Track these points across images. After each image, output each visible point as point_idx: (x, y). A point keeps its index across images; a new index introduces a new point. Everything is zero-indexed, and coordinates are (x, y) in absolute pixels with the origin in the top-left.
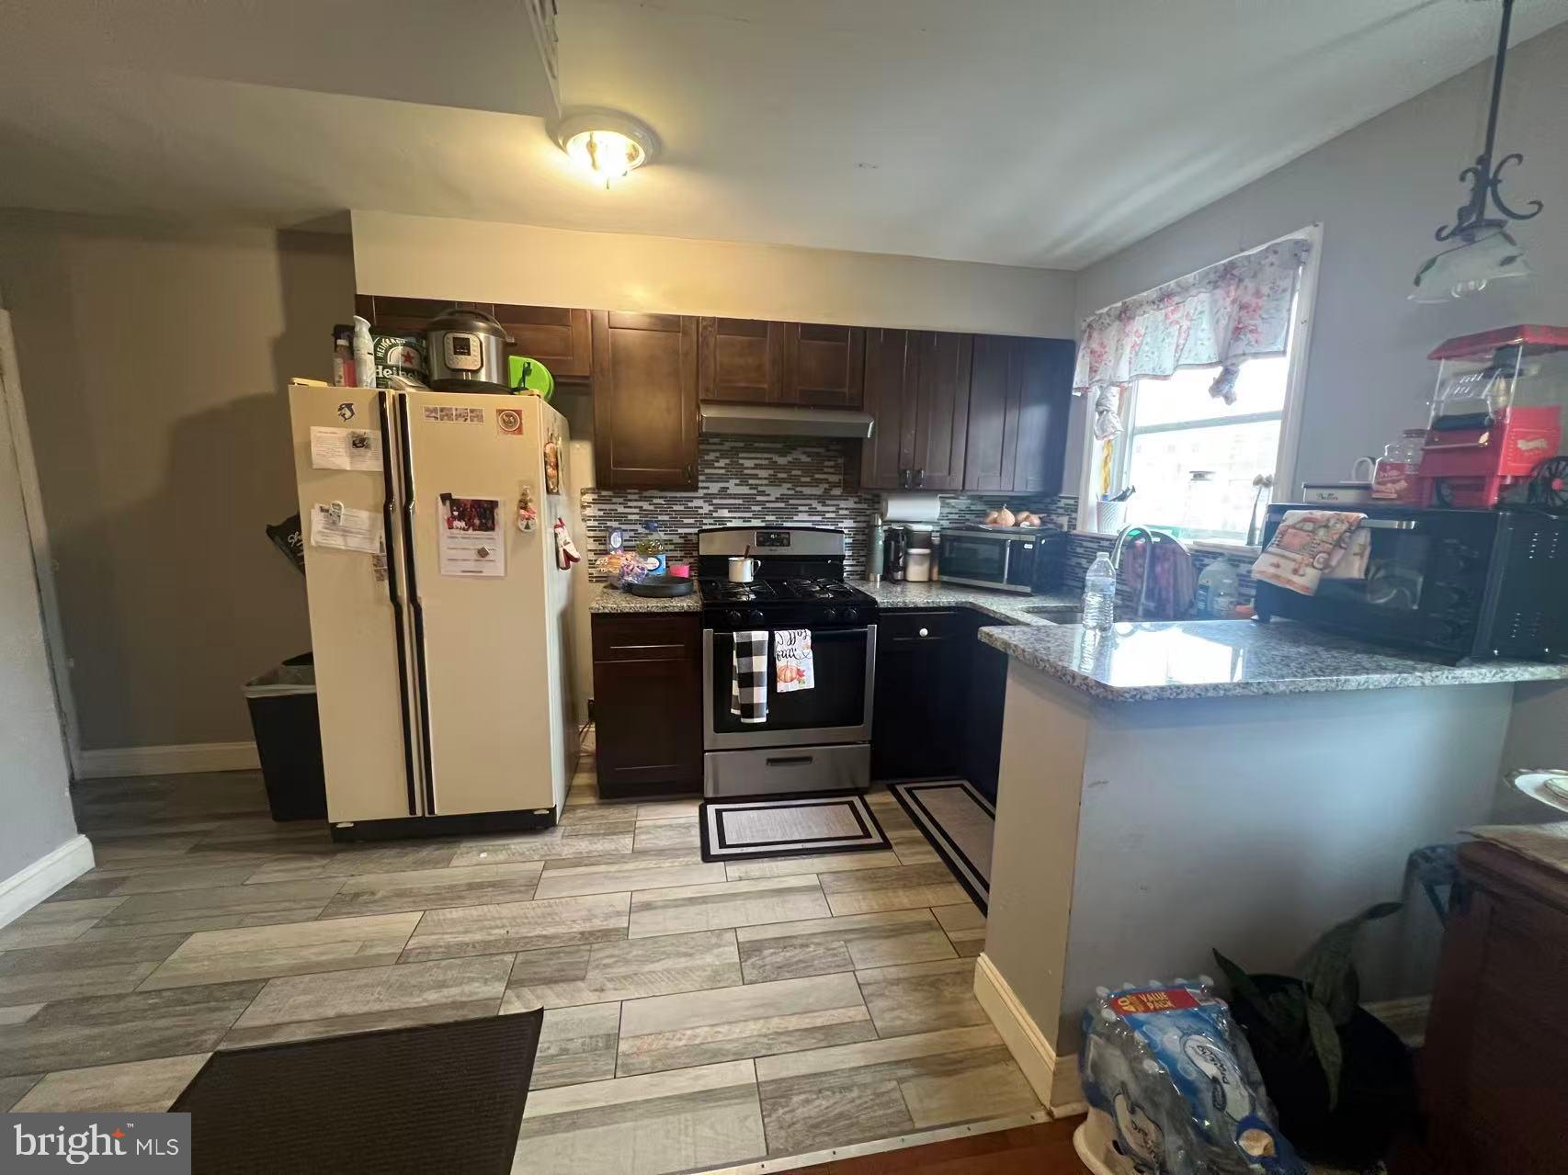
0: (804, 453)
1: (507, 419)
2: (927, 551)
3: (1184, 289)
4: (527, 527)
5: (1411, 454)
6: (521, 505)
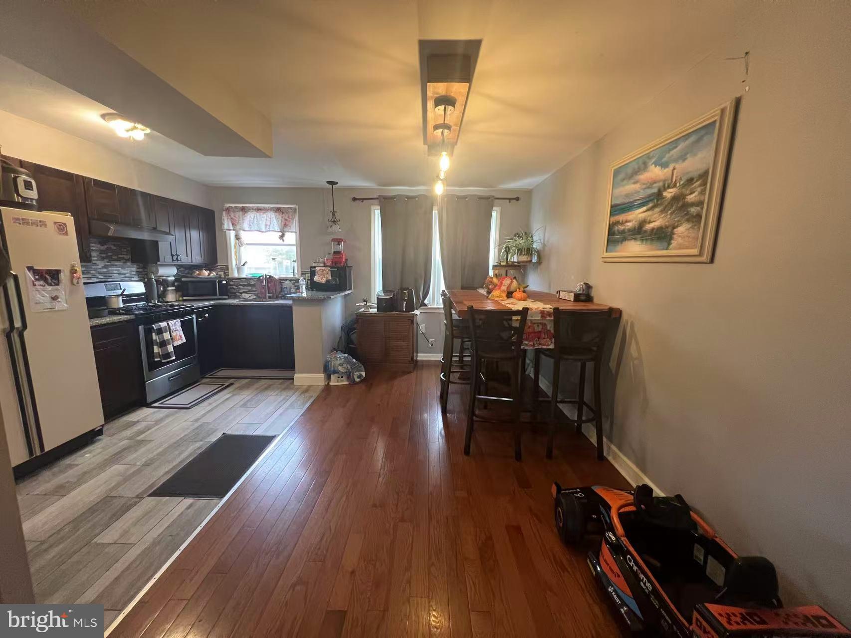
0: (113, 245)
1: (59, 227)
2: (174, 288)
3: (266, 210)
4: (78, 283)
6: (73, 271)
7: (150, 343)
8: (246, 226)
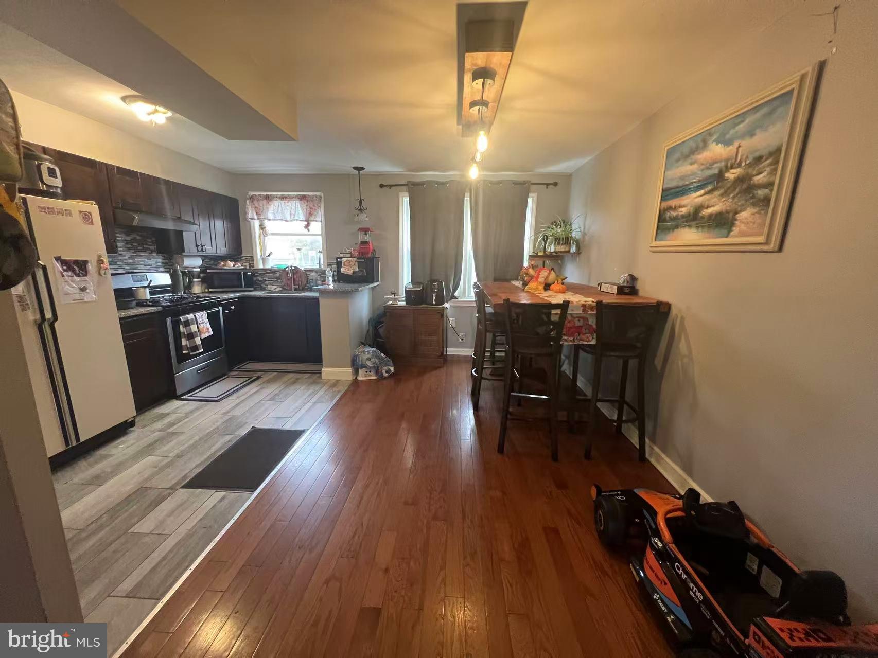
0: (138, 235)
1: (84, 216)
2: (200, 280)
3: (290, 198)
4: (105, 274)
5: (358, 247)
6: (100, 262)
7: (178, 336)
8: (270, 215)
